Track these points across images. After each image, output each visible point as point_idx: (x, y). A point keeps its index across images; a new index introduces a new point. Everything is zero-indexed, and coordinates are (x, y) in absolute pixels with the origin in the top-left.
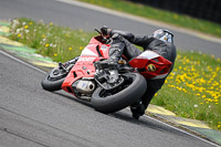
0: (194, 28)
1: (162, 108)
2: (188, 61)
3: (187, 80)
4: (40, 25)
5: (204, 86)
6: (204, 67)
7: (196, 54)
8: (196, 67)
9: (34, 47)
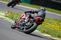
0: (55, 12)
1: (48, 35)
2: (54, 21)
3: (54, 27)
4: (13, 13)
5: (59, 28)
6: (59, 23)
7: (56, 19)
8: (57, 23)
9: (12, 19)
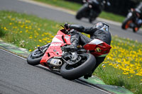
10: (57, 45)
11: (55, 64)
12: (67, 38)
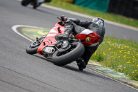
10: (52, 35)
11: (48, 52)
12: (62, 29)
